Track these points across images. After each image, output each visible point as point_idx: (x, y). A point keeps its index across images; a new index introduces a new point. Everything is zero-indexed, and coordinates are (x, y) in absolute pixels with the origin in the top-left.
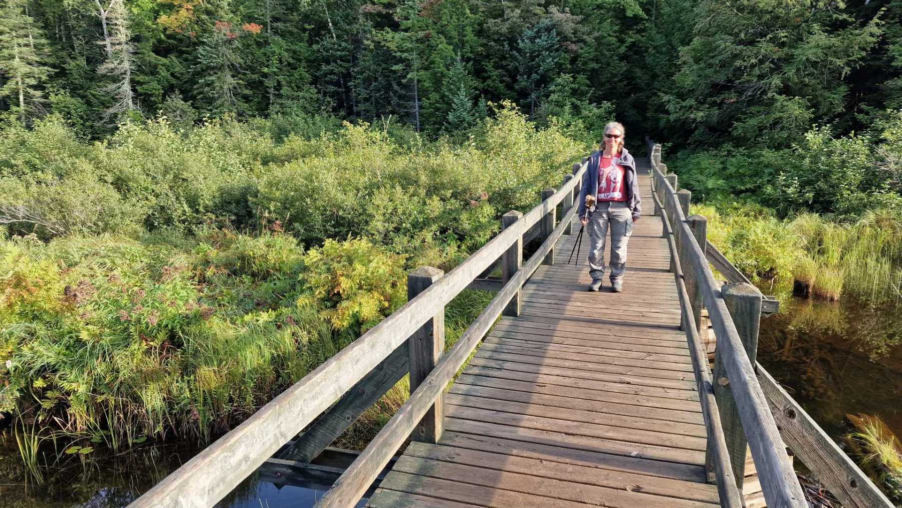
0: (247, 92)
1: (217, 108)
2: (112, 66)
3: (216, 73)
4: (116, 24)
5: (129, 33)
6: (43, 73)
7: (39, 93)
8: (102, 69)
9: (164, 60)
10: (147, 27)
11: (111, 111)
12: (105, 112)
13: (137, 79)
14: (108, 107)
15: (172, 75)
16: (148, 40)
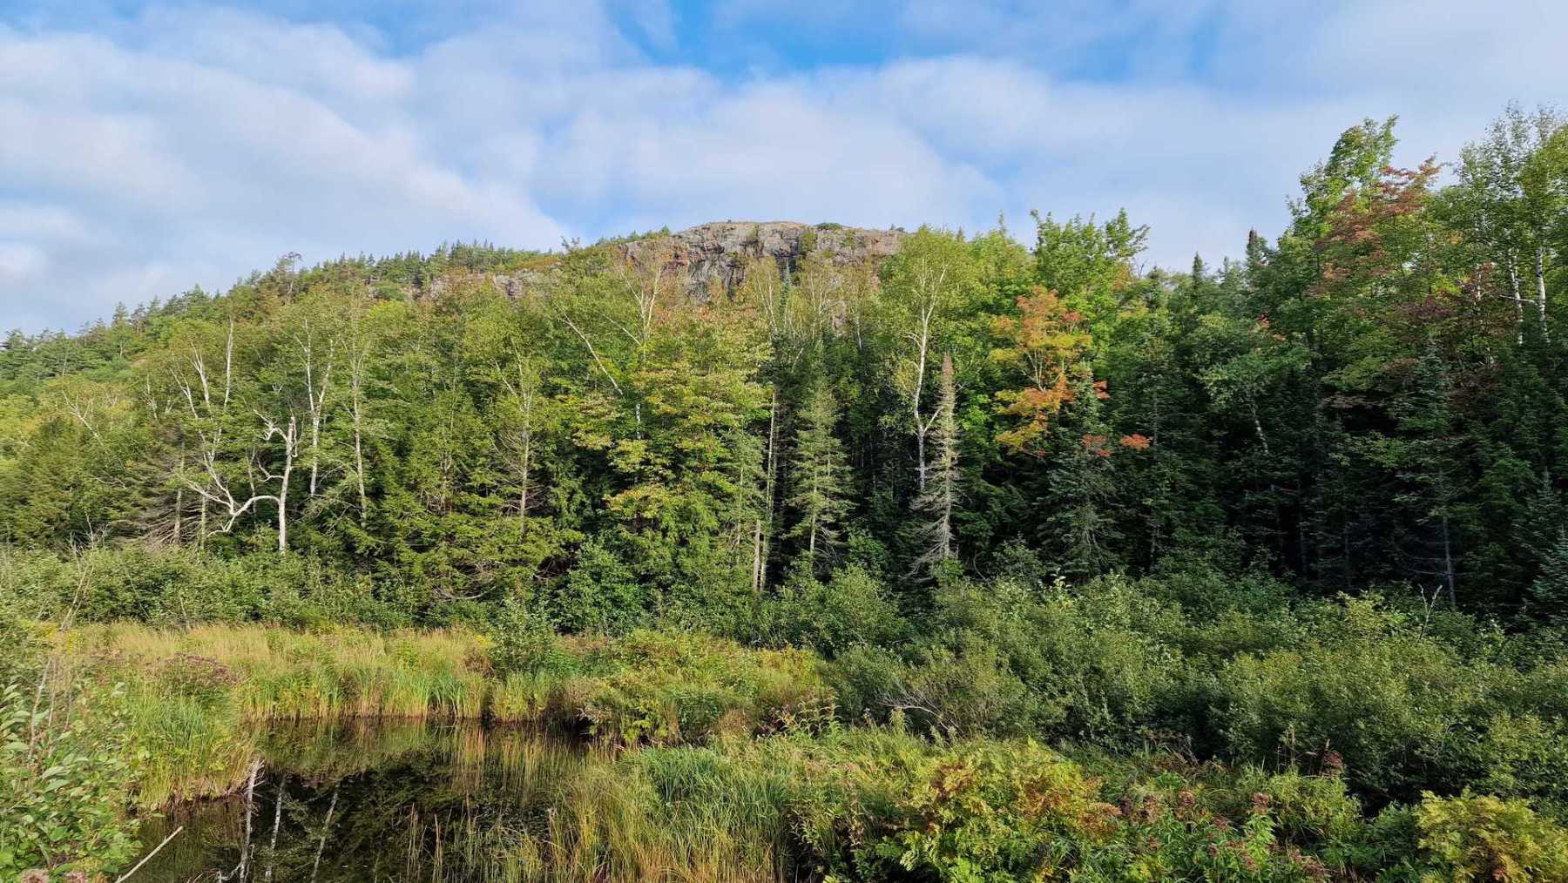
0: (1118, 535)
1: (1071, 560)
2: (931, 499)
3: (1074, 508)
4: (941, 445)
5: (956, 455)
6: (843, 507)
7: (834, 534)
8: (916, 504)
9: (998, 490)
10: (980, 447)
11: (923, 559)
12: (913, 560)
13: (960, 515)
14: (919, 555)
15: (1008, 511)
16: (978, 463)
